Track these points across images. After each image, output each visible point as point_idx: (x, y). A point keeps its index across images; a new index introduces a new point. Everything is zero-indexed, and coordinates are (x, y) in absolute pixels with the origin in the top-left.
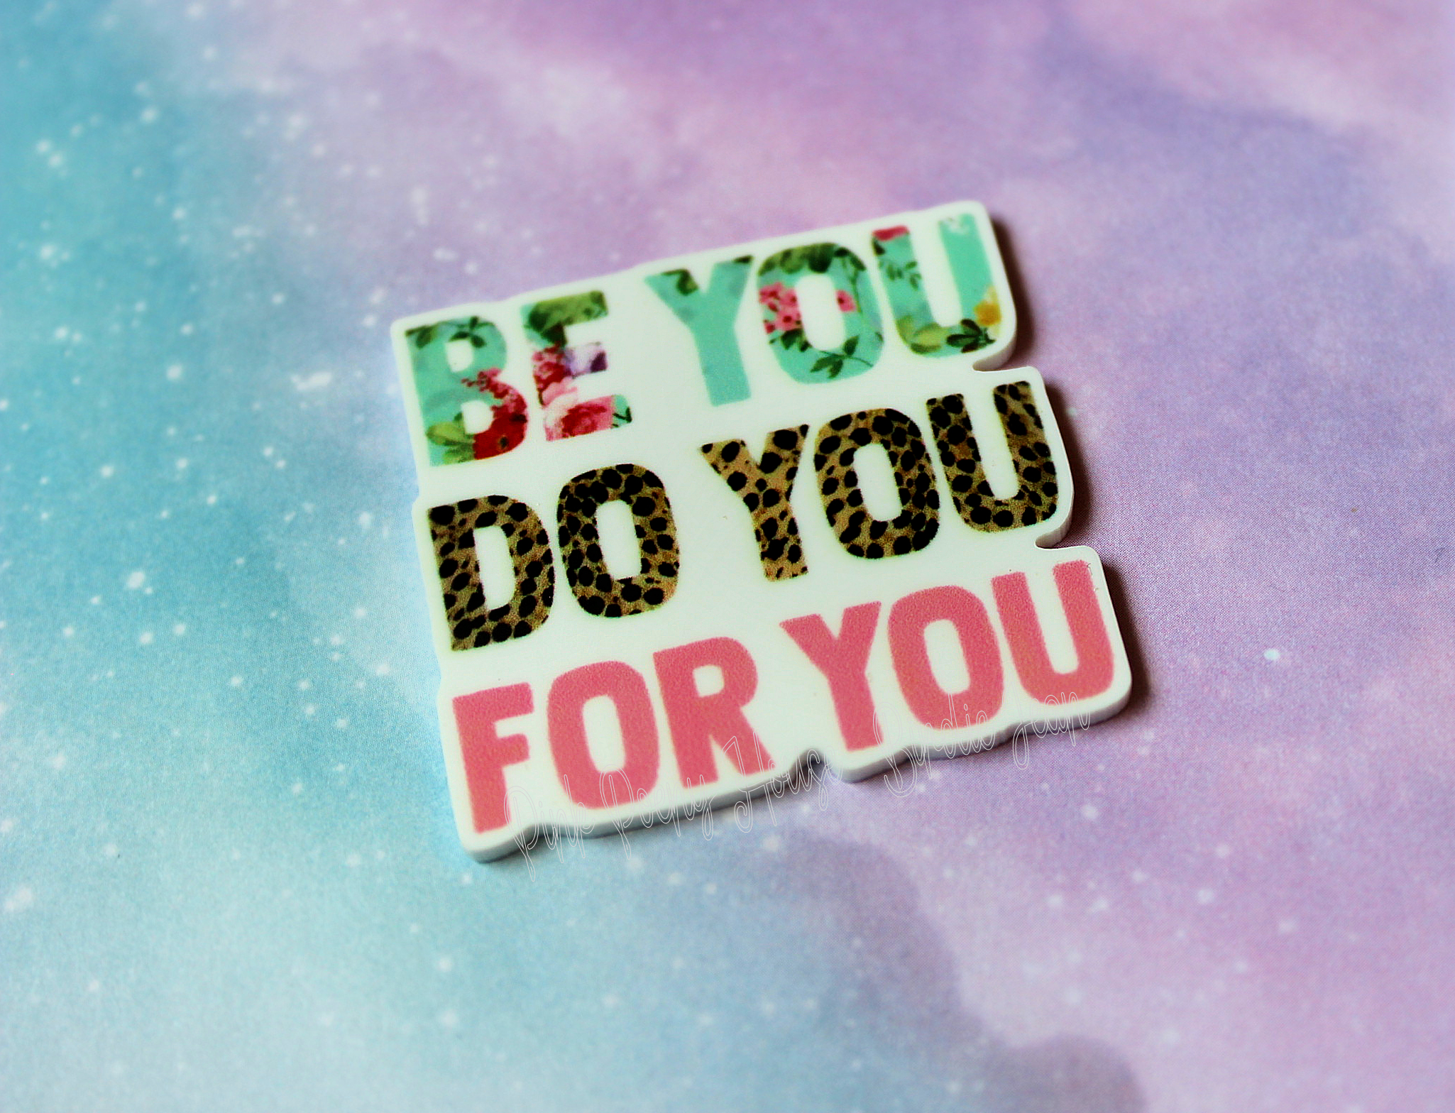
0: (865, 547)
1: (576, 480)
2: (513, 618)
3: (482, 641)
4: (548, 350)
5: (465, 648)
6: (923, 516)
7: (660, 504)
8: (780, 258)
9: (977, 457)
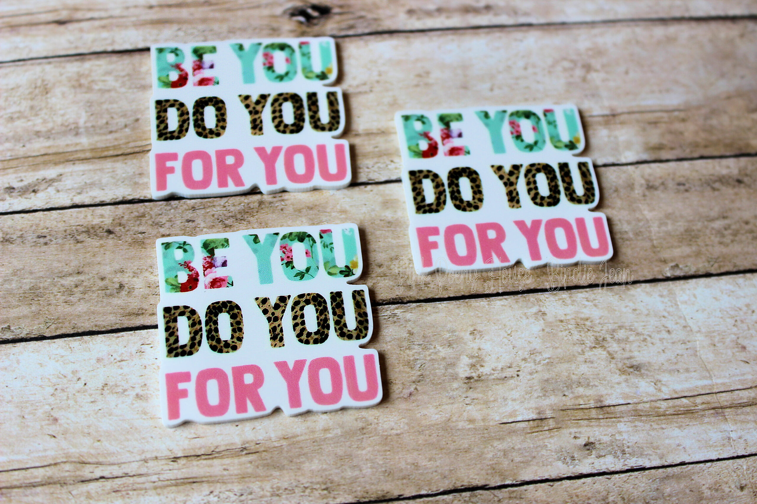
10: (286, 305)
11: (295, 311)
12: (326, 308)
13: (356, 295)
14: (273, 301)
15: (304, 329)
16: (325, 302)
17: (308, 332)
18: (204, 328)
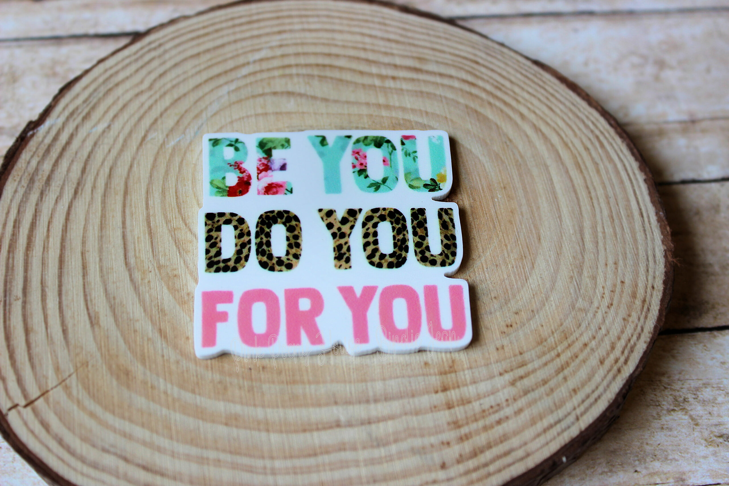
0: (376, 263)
1: (266, 213)
2: (231, 264)
3: (217, 270)
4: (264, 158)
5: (210, 272)
6: (401, 255)
7: (298, 229)
8: (363, 139)
9: (427, 235)
10: (356, 219)
11: (367, 227)
12: (404, 227)
13: (443, 214)
14: (340, 214)
15: (376, 250)
16: (404, 219)
17: (382, 254)
18: (254, 241)
